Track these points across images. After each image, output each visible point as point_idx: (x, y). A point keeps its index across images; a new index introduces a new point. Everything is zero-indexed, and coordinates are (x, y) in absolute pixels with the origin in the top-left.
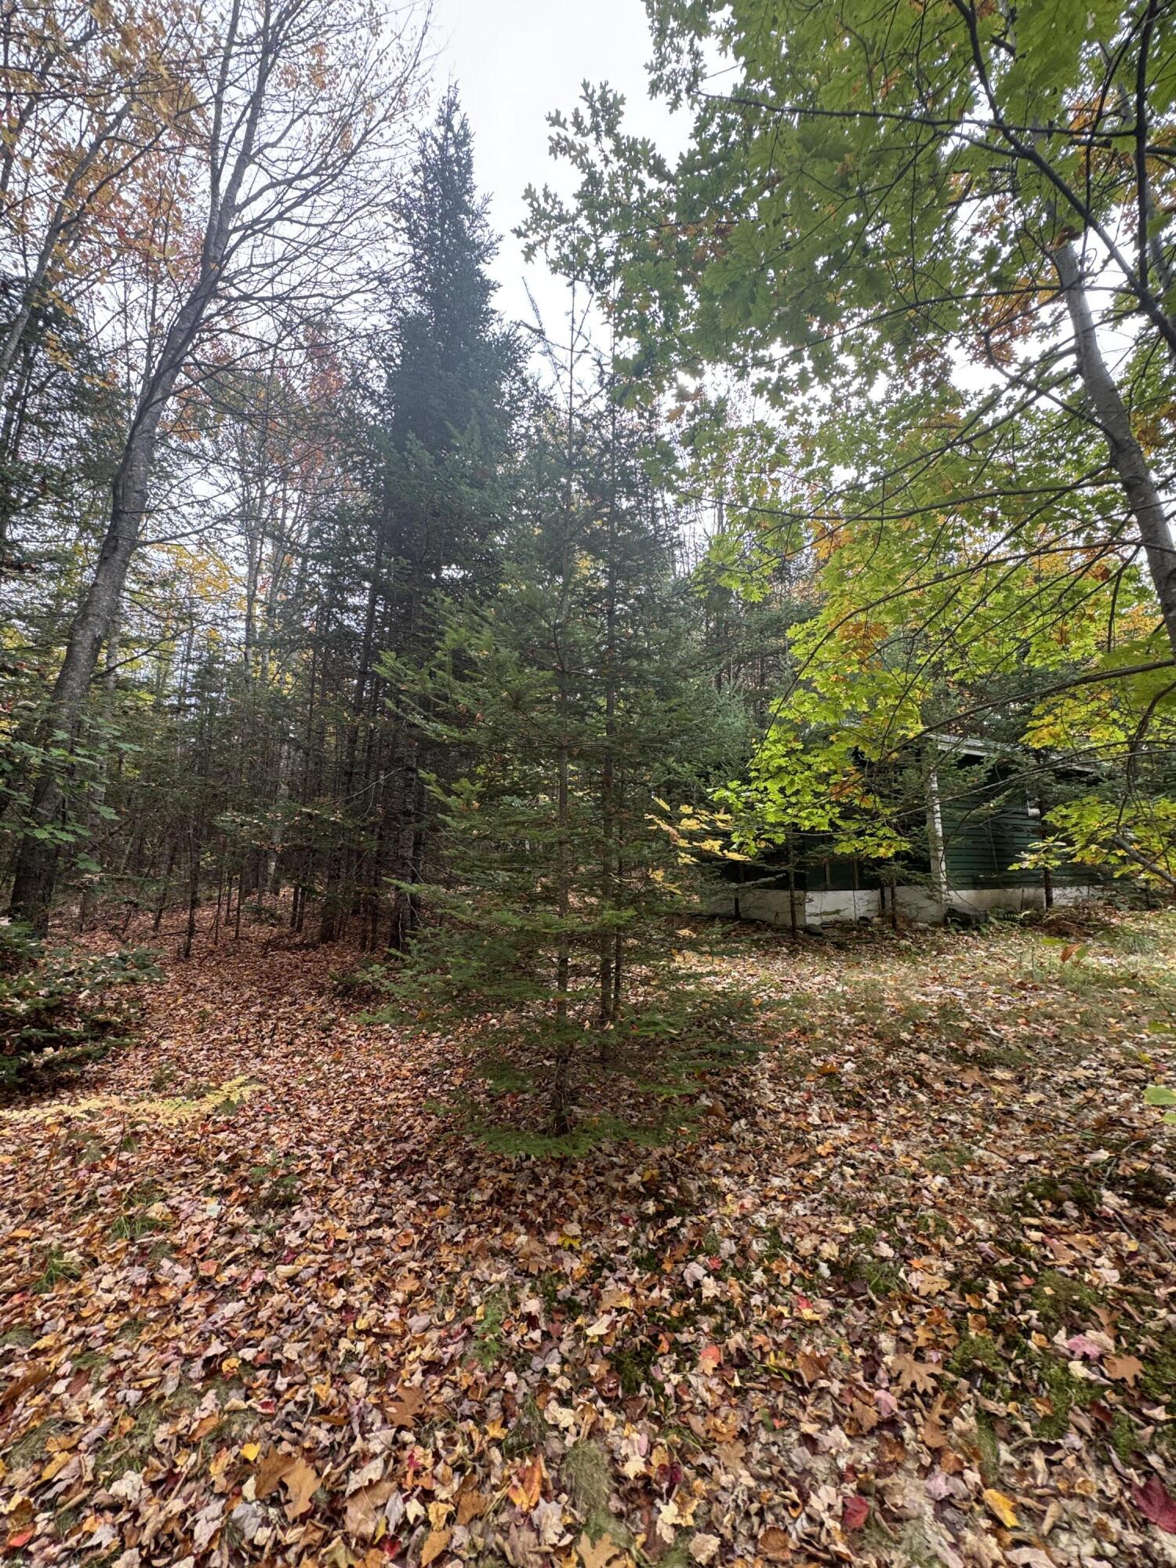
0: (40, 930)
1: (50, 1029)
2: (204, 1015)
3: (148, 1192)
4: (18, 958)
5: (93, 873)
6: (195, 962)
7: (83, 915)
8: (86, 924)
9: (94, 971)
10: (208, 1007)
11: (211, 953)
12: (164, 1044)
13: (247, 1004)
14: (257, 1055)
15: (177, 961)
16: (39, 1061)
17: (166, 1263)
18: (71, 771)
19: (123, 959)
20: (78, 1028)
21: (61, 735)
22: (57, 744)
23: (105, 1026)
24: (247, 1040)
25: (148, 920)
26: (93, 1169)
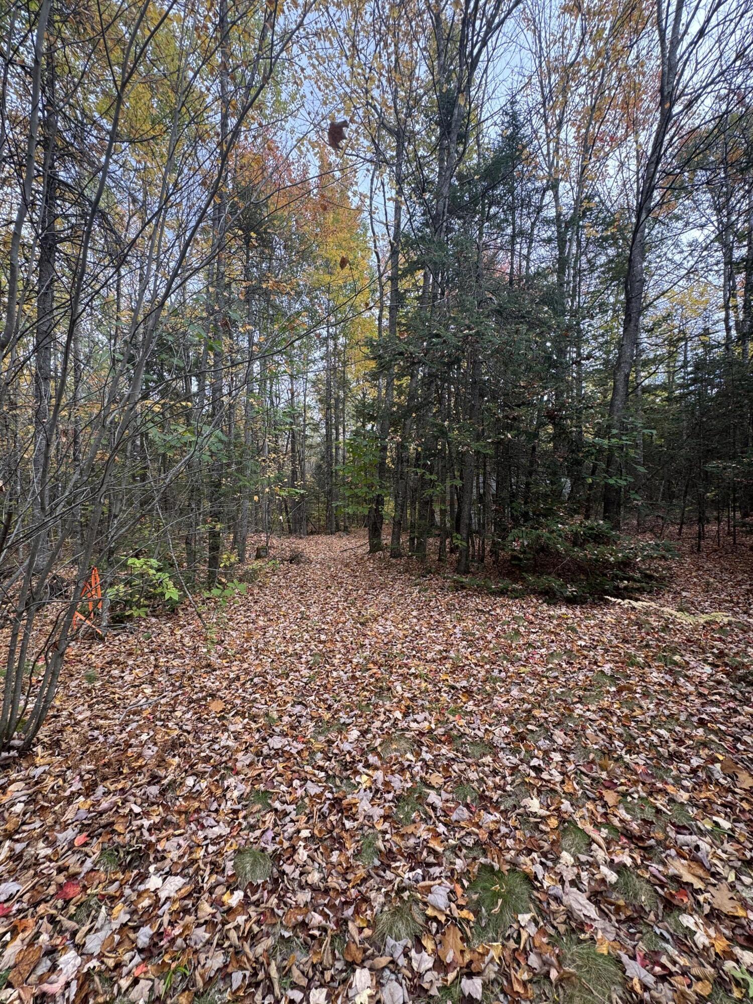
0: (616, 527)
1: (624, 572)
2: (708, 584)
3: (674, 651)
4: (609, 538)
5: (638, 501)
6: (704, 555)
7: (639, 524)
8: (641, 529)
9: (643, 549)
10: (712, 580)
11: (715, 551)
12: (684, 594)
13: (739, 583)
14: (745, 613)
15: (692, 552)
16: (622, 585)
17: (682, 680)
18: (621, 448)
19: (657, 545)
20: (638, 575)
21: (615, 431)
22: (614, 436)
23: (651, 577)
24: (738, 603)
25: (674, 529)
26: (648, 634)
